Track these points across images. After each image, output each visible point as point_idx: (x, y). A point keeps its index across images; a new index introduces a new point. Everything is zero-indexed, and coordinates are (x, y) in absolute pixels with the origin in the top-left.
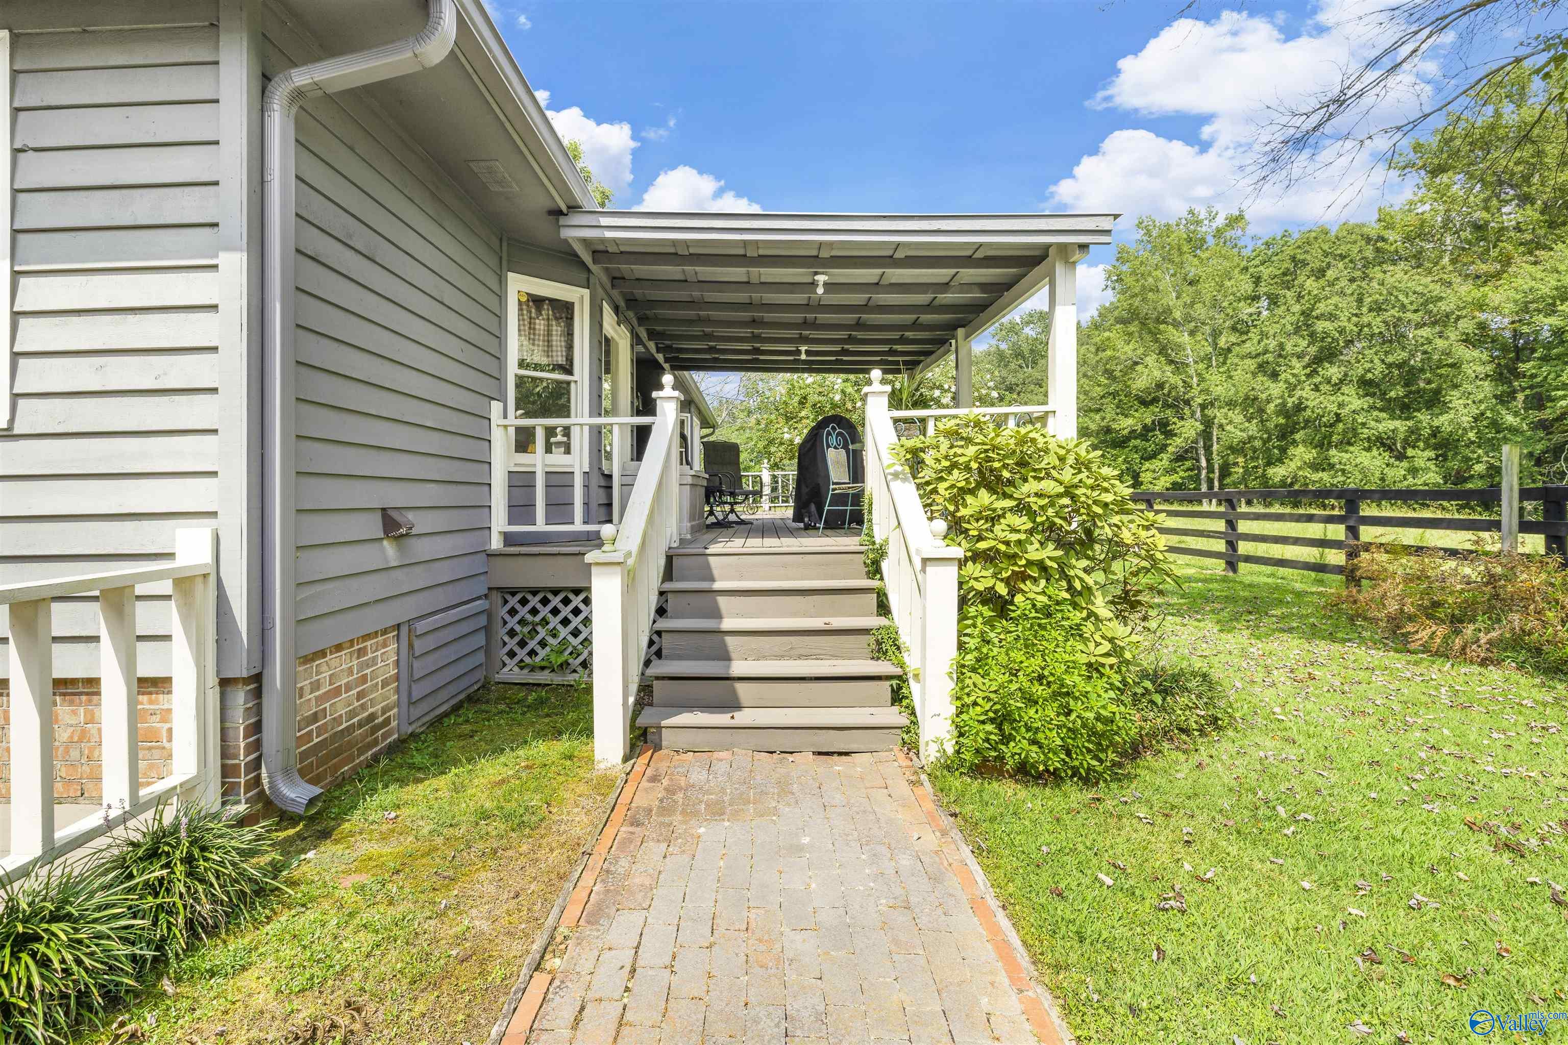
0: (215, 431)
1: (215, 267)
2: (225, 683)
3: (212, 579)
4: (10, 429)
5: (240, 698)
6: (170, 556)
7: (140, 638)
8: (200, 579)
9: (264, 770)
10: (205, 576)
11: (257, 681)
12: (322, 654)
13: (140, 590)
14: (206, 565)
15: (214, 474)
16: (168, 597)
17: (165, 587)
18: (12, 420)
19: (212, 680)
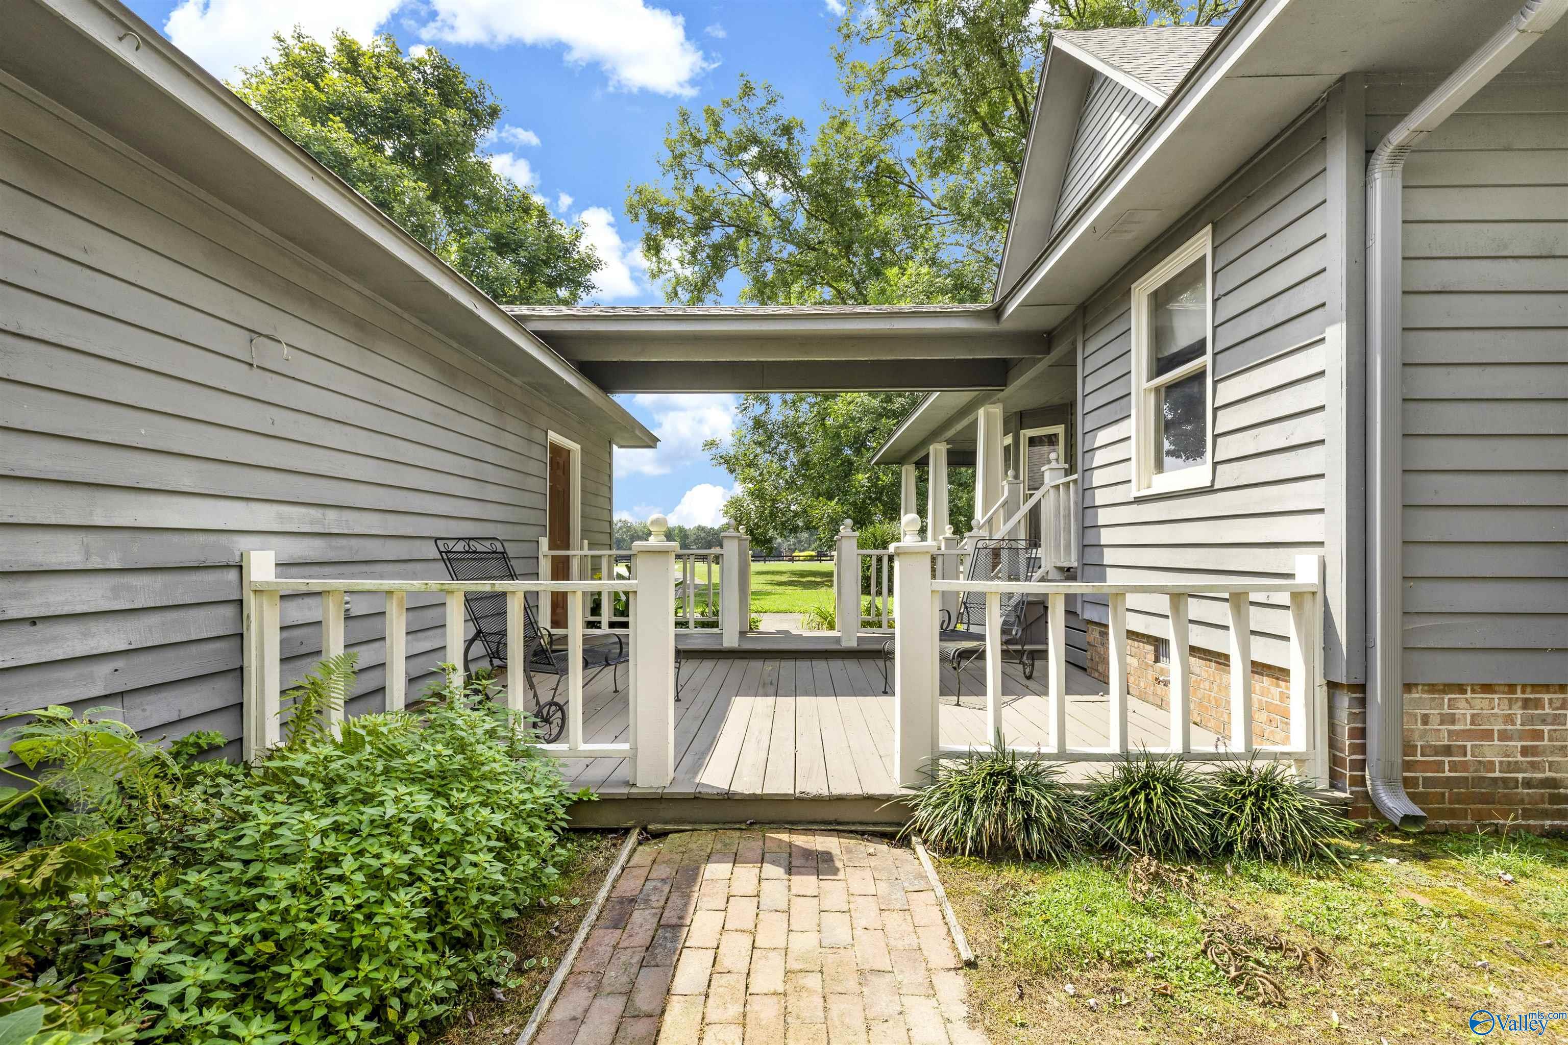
0: (1322, 476)
1: (1324, 339)
2: (1332, 686)
3: (1319, 597)
4: (1212, 485)
5: (1344, 701)
6: (1290, 576)
7: (1253, 632)
8: (1310, 596)
9: (1367, 772)
10: (1314, 593)
11: (1360, 689)
12: (1460, 688)
13: (1253, 597)
14: (1312, 585)
15: (1321, 511)
16: (1287, 608)
17: (1284, 598)
18: (1213, 481)
19: (1320, 680)
